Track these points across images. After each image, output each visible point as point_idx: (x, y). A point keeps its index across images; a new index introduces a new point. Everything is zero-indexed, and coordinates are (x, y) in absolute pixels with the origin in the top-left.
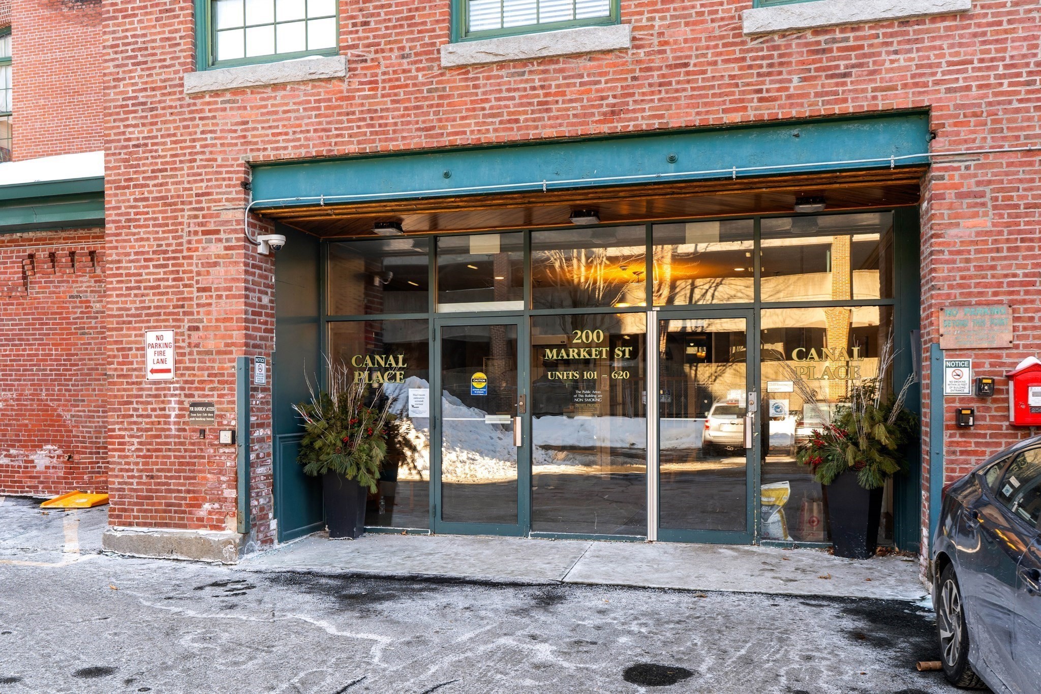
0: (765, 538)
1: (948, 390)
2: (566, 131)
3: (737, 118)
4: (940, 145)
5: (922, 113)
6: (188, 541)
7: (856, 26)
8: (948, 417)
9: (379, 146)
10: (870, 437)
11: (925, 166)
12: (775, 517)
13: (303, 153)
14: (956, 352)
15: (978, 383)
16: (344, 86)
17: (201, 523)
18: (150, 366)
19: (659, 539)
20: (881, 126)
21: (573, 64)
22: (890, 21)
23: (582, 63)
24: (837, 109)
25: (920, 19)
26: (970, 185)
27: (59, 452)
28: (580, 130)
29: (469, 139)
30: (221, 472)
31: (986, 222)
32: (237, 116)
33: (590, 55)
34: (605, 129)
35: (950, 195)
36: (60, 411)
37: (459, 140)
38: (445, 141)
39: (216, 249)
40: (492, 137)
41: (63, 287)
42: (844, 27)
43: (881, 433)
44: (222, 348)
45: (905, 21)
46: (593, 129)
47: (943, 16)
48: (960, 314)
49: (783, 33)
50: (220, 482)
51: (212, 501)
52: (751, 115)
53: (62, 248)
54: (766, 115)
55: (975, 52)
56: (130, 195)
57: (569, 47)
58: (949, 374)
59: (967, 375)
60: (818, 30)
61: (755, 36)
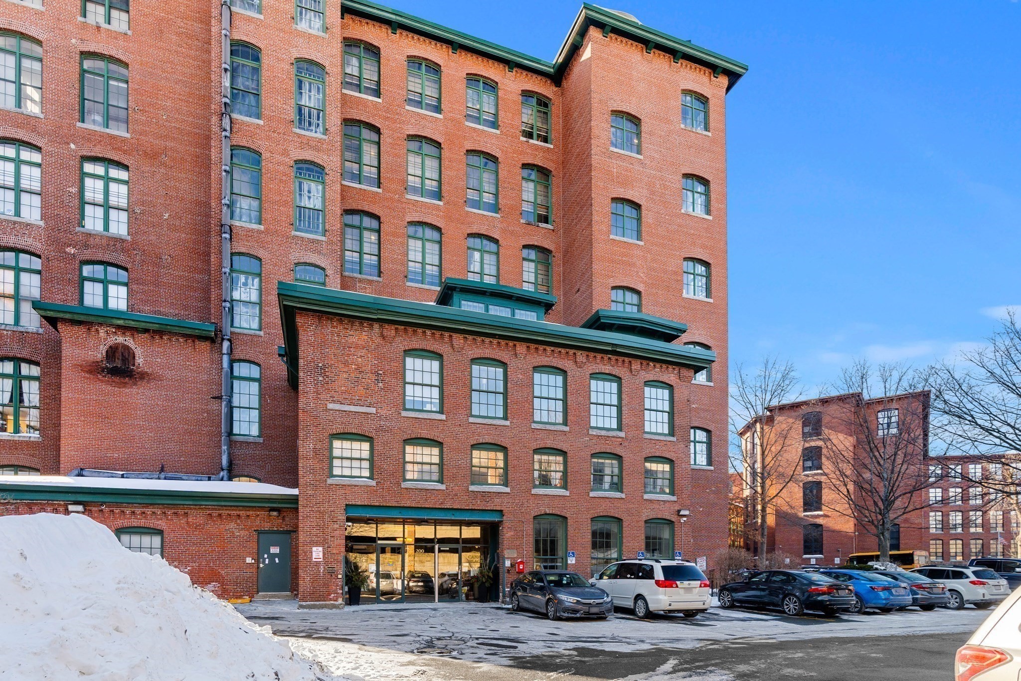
0: (462, 601)
1: (506, 565)
2: (431, 506)
3: (467, 508)
4: (505, 518)
5: (501, 511)
6: (328, 605)
7: (490, 493)
8: (506, 571)
9: (384, 504)
10: (488, 576)
11: (502, 521)
12: (464, 596)
13: (363, 503)
14: (508, 558)
15: (511, 564)
16: (375, 488)
17: (331, 600)
18: (314, 557)
19: (438, 602)
20: (494, 512)
21: (433, 491)
22: (496, 493)
23: (435, 491)
24: (487, 508)
25: (501, 493)
26: (510, 526)
27: (219, 585)
28: (434, 506)
29: (408, 505)
30: (337, 586)
31: (512, 533)
32: (343, 492)
33: (437, 490)
34: (440, 507)
35: (506, 527)
36: (219, 570)
37: (405, 505)
38: (402, 505)
39: (336, 526)
40: (414, 505)
41: (222, 526)
42: (488, 492)
43: (491, 574)
44: (338, 552)
45: (499, 493)
46: (437, 506)
47: (505, 493)
48: (508, 551)
49: (477, 492)
50: (337, 589)
51: (334, 594)
52: (470, 508)
53: (224, 512)
54: (473, 508)
55: (511, 500)
56: (308, 509)
57: (433, 488)
58: (506, 562)
59: (509, 562)
60: (483, 492)
61: (471, 491)
